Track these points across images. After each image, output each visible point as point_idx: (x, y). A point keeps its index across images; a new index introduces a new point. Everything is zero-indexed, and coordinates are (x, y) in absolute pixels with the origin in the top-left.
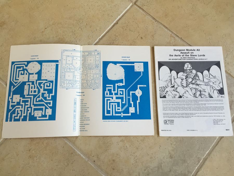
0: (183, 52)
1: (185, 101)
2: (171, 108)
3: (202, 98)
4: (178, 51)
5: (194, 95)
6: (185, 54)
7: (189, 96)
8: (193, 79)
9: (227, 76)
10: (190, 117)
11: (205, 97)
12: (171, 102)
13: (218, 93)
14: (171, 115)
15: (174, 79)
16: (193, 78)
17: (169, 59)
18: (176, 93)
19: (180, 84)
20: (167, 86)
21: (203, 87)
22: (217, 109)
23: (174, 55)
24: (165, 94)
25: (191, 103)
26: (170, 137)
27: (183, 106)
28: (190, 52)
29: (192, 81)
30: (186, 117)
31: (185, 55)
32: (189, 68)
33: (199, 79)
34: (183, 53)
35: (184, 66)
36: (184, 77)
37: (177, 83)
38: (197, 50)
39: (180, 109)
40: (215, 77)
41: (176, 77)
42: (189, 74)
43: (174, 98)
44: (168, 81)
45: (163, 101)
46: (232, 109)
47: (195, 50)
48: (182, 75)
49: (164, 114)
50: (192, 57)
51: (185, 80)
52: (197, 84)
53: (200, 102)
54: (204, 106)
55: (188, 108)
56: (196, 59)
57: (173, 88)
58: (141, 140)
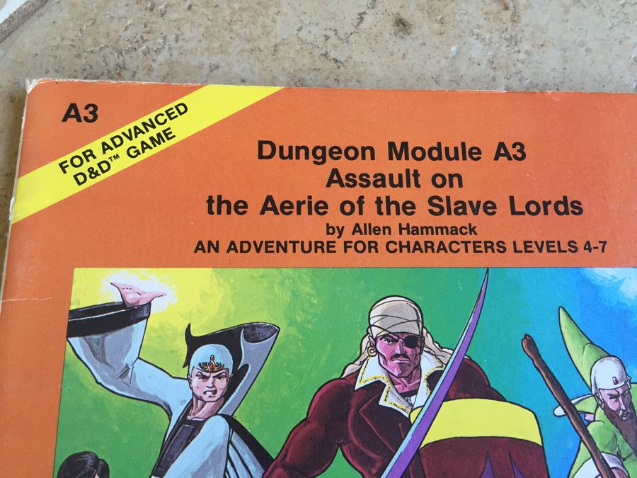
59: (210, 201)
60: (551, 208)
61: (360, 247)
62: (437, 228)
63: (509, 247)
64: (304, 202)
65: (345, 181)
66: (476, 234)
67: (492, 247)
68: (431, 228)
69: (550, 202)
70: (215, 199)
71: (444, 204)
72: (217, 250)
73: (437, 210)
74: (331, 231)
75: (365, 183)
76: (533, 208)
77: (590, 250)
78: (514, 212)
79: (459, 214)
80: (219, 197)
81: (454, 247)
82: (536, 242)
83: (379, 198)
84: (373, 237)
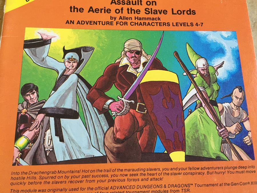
59: (71, 8)
60: (185, 12)
61: (122, 23)
62: (147, 18)
63: (171, 24)
64: (103, 9)
65: (117, 3)
66: (160, 20)
67: (165, 24)
68: (146, 18)
69: (185, 11)
70: (73, 7)
71: (150, 11)
72: (73, 23)
73: (147, 12)
74: (112, 18)
75: (123, 4)
76: (179, 12)
77: (197, 25)
78: (173, 13)
79: (155, 14)
80: (74, 7)
81: (153, 24)
82: (180, 23)
83: (128, 8)
84: (126, 21)
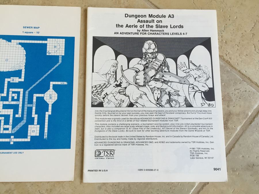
0: (143, 19)
1: (140, 112)
2: (111, 125)
3: (172, 107)
4: (133, 18)
5: (158, 101)
6: (145, 24)
7: (148, 104)
8: (157, 71)
9: (224, 65)
10: (146, 145)
11: (178, 106)
12: (113, 114)
13: (202, 97)
14: (111, 141)
15: (122, 70)
16: (158, 69)
17: (115, 33)
18: (123, 97)
19: (131, 81)
20: (107, 84)
21: (176, 86)
22: (198, 128)
23: (125, 26)
24: (102, 100)
25: (151, 117)
26: (104, 184)
27: (135, 122)
28: (156, 19)
29: (155, 75)
30: (139, 145)
31: (145, 26)
32: (151, 51)
33: (169, 72)
34: (142, 21)
35: (142, 46)
36: (141, 68)
37: (126, 79)
38: (170, 16)
39: (128, 128)
40: (199, 68)
41: (125, 67)
42: (151, 61)
43: (120, 106)
44: (110, 75)
45: (97, 113)
46: (229, 129)
47: (165, 16)
48: (138, 64)
49: (97, 138)
50: (159, 29)
51: (143, 72)
52: (164, 80)
53: (168, 116)
54: (174, 122)
55: (144, 125)
56: (166, 34)
57: (119, 88)
58: (47, 190)
